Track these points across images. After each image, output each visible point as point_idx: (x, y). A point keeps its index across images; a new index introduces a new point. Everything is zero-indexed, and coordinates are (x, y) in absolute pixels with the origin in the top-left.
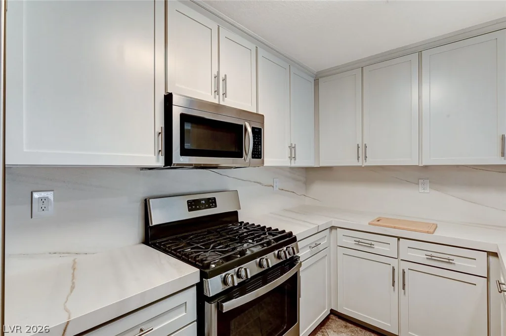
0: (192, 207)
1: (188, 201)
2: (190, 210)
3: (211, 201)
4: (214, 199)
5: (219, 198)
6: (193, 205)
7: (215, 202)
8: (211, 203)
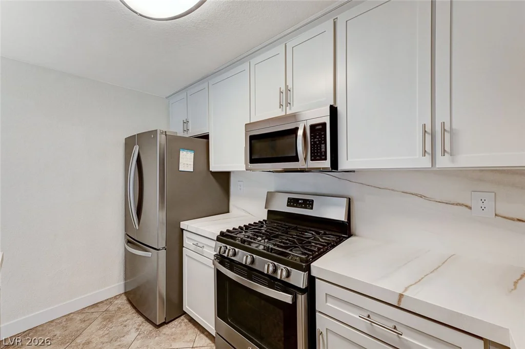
0: (290, 204)
1: (288, 198)
2: (288, 205)
3: (308, 202)
4: (313, 201)
5: (317, 201)
6: (292, 202)
7: (312, 205)
8: (308, 204)
